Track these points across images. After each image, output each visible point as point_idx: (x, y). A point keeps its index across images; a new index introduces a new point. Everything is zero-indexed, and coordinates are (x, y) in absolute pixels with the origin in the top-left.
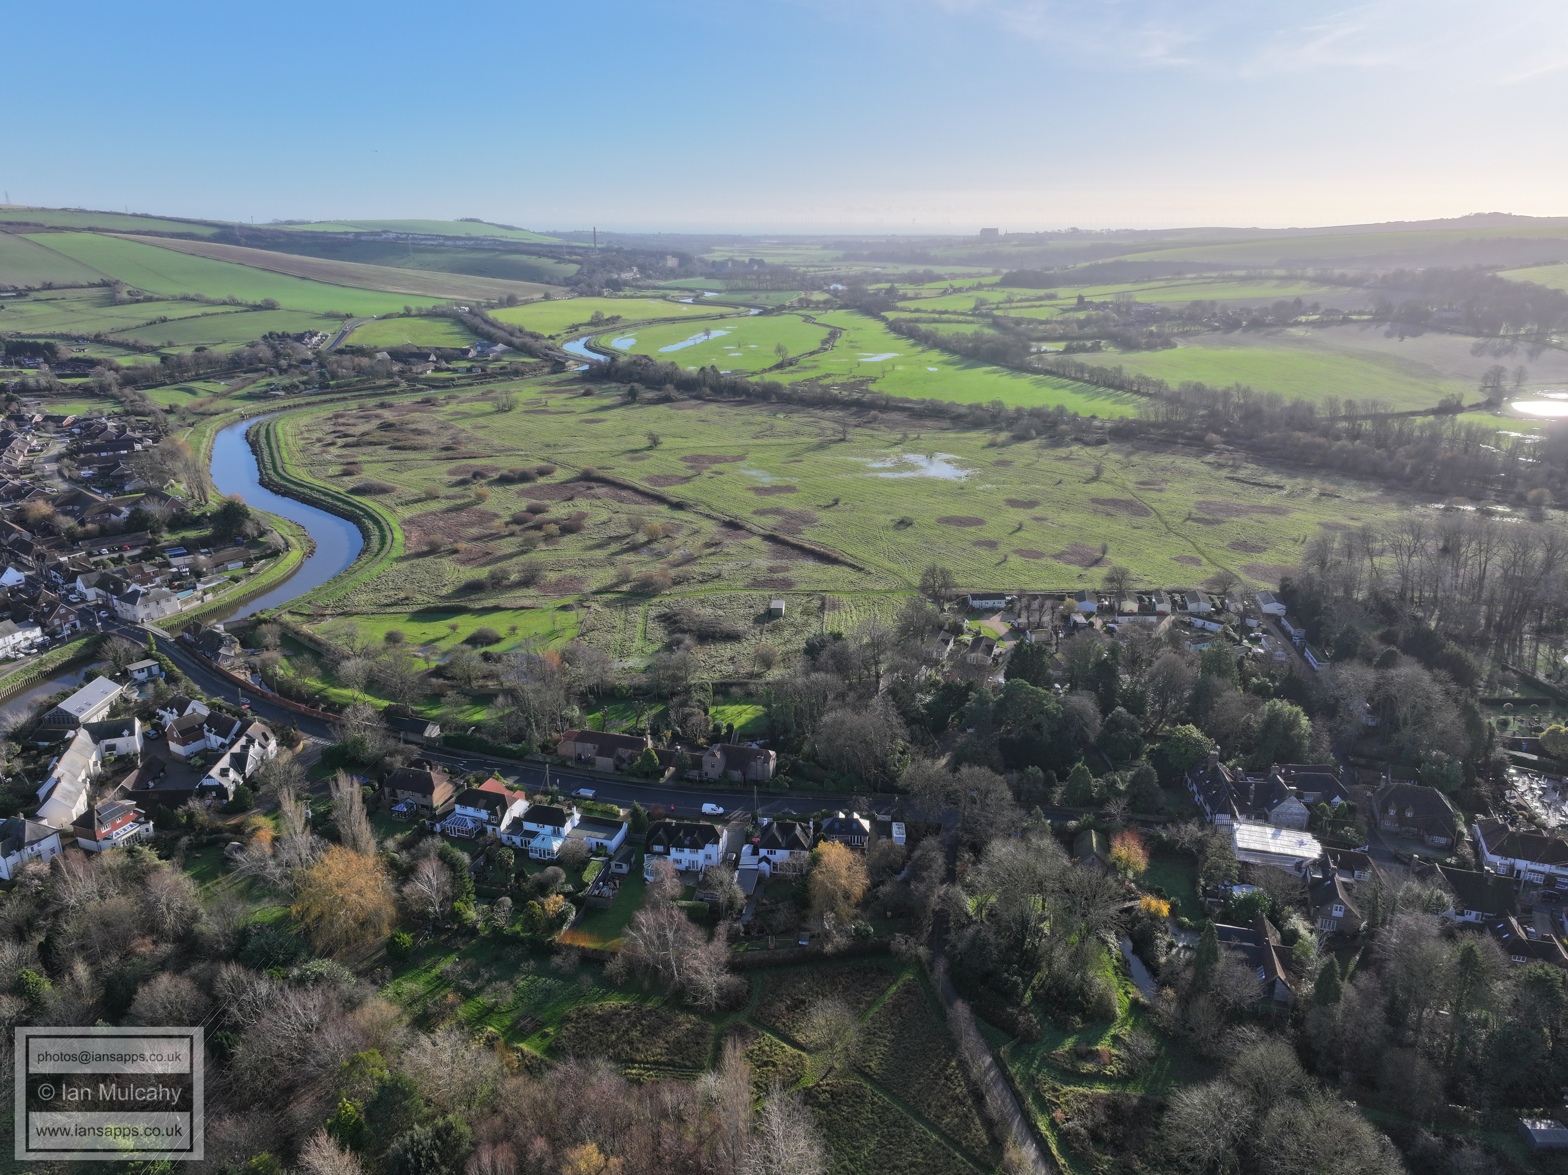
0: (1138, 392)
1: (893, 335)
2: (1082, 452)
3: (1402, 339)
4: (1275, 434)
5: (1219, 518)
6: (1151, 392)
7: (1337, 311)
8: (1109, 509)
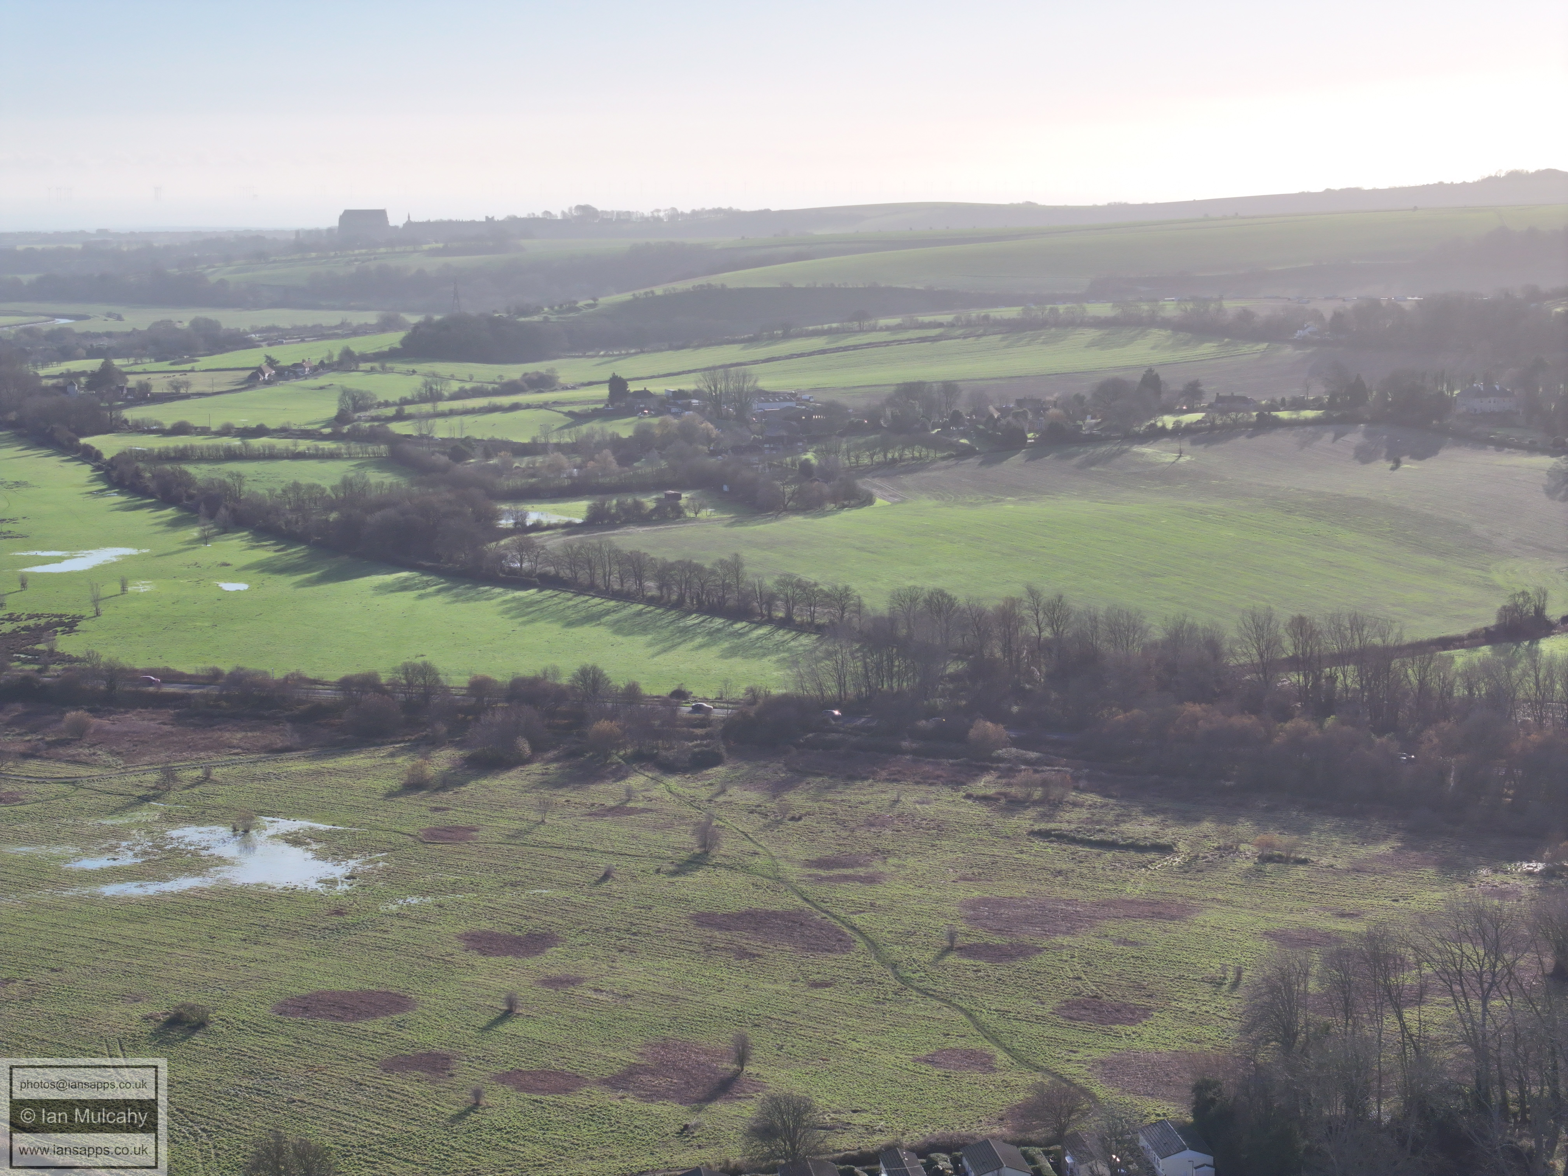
0: (786, 623)
1: (115, 498)
2: (658, 791)
3: (1397, 463)
4: (1136, 711)
5: (1026, 939)
6: (820, 621)
7: (1244, 400)
8: (743, 939)
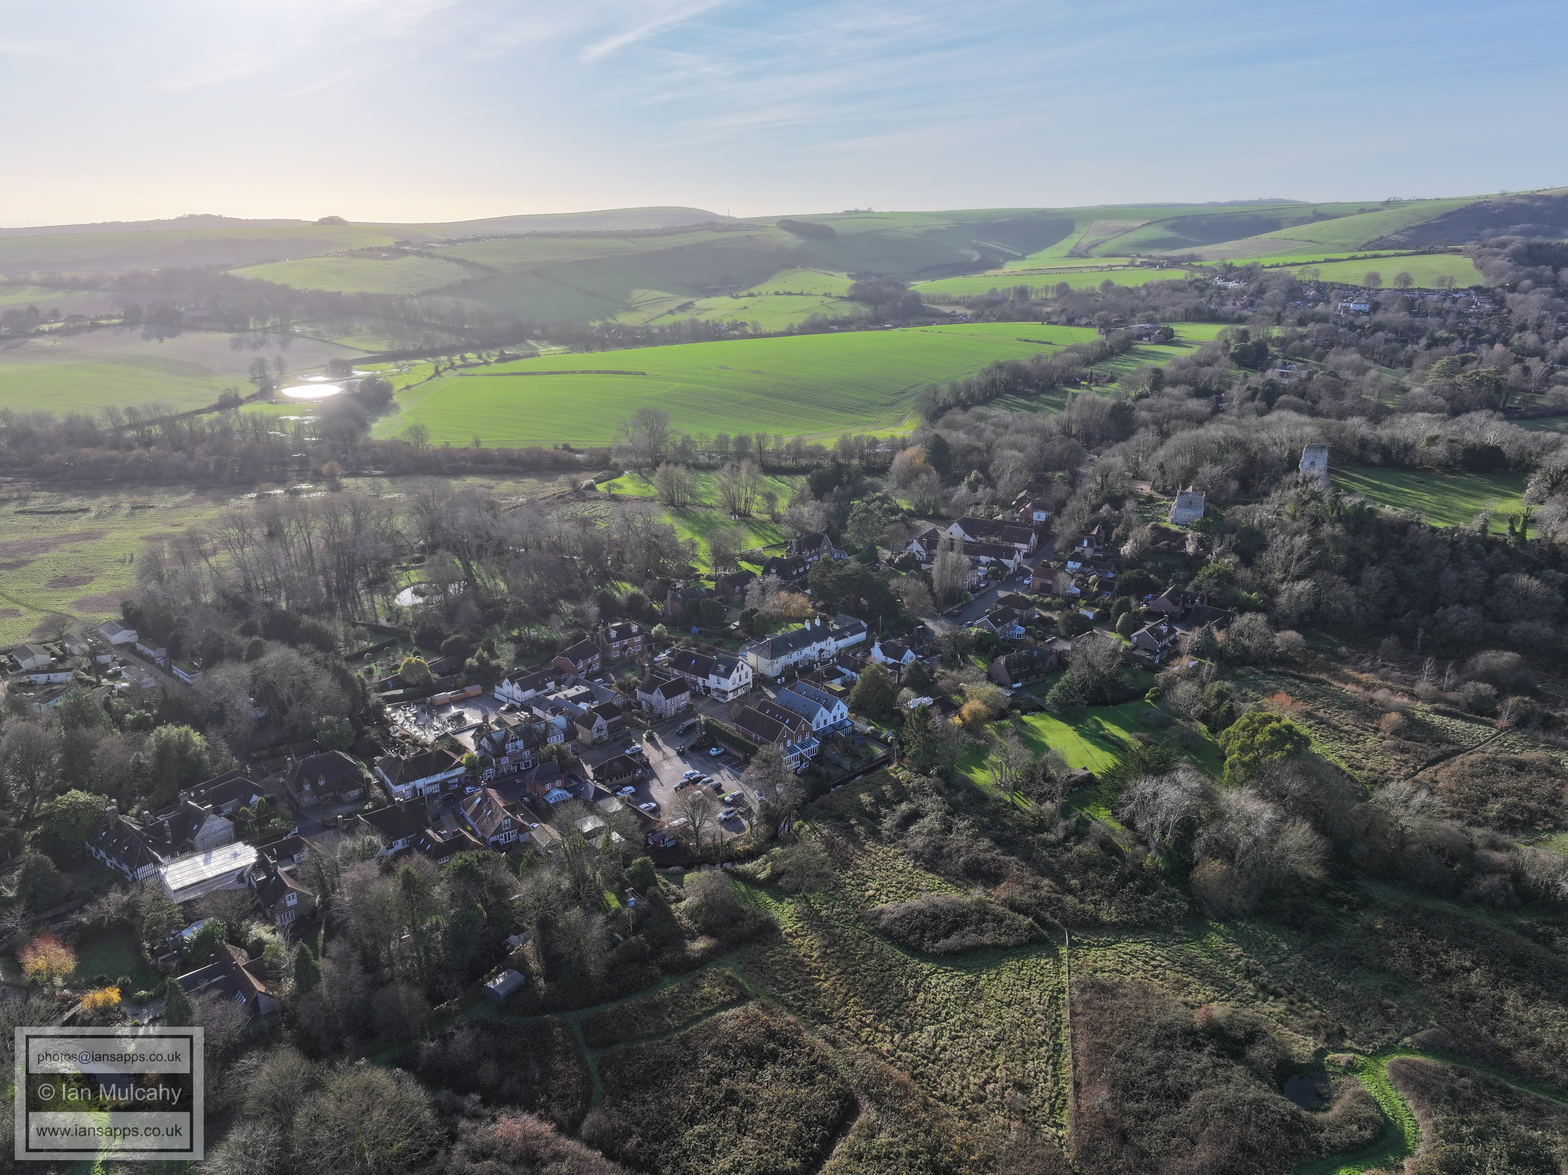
3: (162, 340)
4: (57, 455)
5: (24, 558)
7: (82, 317)
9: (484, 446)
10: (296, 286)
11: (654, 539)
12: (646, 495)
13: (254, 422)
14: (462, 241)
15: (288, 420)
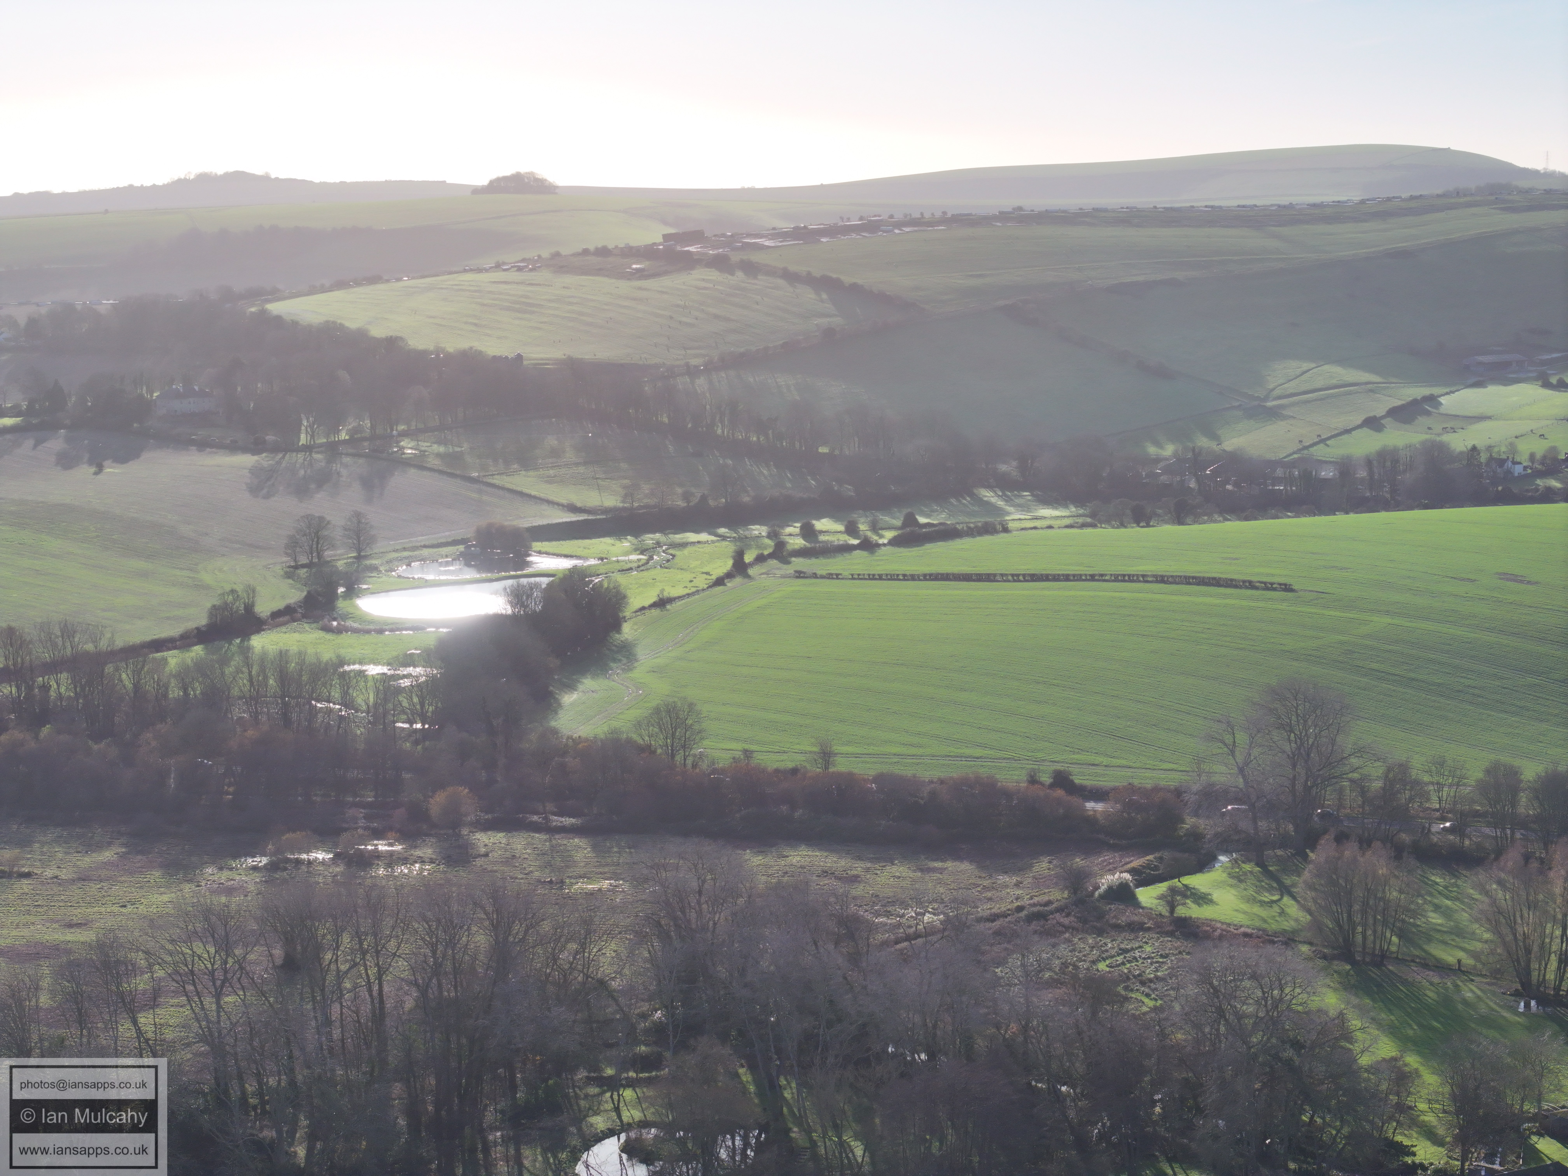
3: (100, 469)
9: (841, 766)
10: (417, 343)
11: (1289, 1053)
12: (1274, 926)
13: (284, 678)
14: (832, 231)
15: (361, 673)
